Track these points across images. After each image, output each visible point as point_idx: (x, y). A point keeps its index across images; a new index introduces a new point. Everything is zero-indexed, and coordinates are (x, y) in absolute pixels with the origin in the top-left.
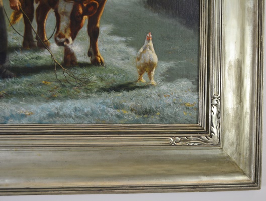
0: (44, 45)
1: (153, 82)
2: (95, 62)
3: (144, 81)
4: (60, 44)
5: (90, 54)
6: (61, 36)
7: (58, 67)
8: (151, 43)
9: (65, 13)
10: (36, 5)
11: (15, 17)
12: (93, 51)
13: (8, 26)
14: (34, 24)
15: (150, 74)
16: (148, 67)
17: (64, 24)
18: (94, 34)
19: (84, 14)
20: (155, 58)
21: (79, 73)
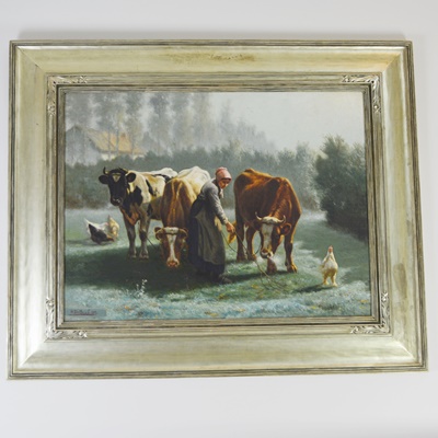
0: (252, 259)
1: (335, 284)
2: (291, 270)
3: (328, 283)
4: (264, 257)
5: (286, 264)
6: (265, 251)
7: (263, 275)
8: (332, 254)
9: (267, 234)
10: (246, 229)
11: (231, 239)
12: (288, 262)
13: (226, 245)
14: (245, 243)
15: (332, 278)
16: (331, 272)
17: (266, 242)
18: (289, 249)
19: (282, 233)
20: (336, 266)
21: (279, 278)
